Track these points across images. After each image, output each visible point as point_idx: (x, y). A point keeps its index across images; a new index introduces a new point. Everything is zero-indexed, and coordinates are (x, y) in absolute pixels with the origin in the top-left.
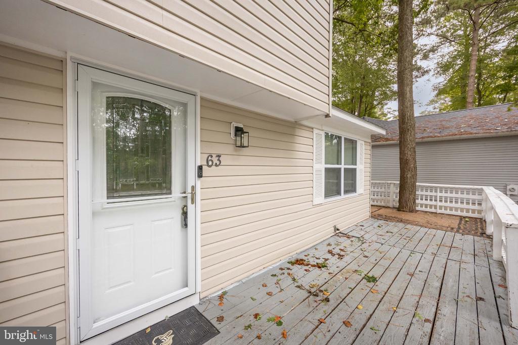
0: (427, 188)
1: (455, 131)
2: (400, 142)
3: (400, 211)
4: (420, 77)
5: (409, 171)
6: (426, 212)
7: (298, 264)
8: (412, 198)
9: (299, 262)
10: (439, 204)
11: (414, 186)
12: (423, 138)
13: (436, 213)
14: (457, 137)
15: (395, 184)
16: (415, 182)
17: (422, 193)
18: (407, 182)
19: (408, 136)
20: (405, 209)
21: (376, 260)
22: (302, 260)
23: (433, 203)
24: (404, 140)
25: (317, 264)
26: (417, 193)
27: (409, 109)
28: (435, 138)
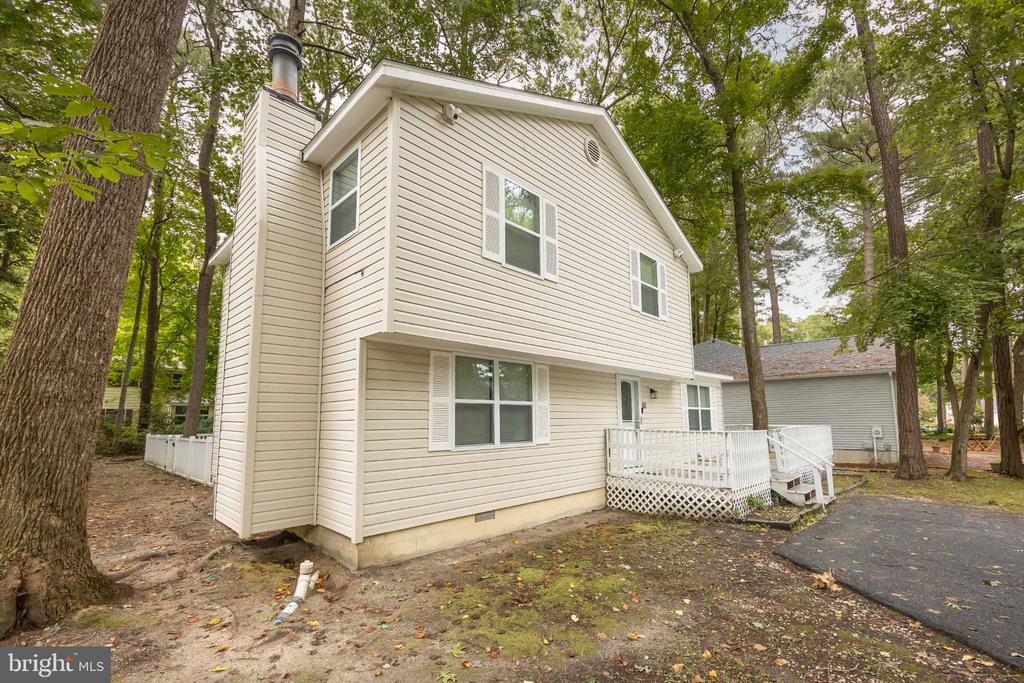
4: (803, 260)
12: (783, 375)
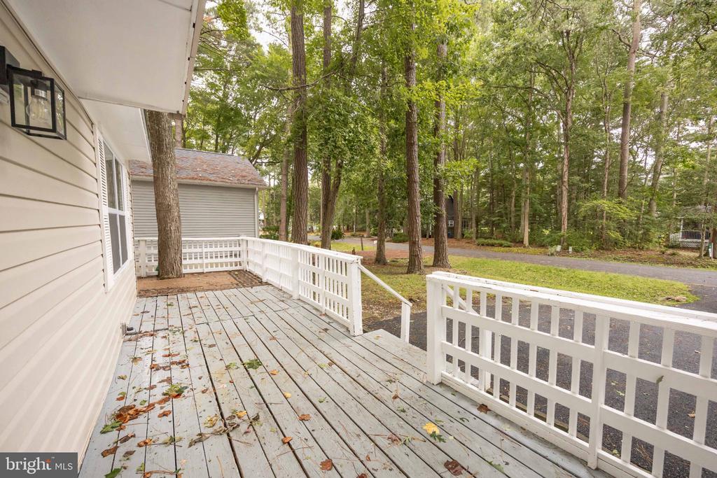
0: (195, 244)
1: (193, 174)
2: (156, 179)
3: (164, 279)
5: (173, 220)
6: (192, 274)
7: (131, 419)
8: (178, 259)
9: (123, 416)
10: (206, 261)
11: (179, 241)
13: (203, 273)
14: (197, 182)
15: (146, 241)
16: (180, 237)
17: (190, 250)
18: (171, 236)
19: (168, 172)
20: (170, 275)
21: (227, 343)
22: (123, 409)
23: (199, 261)
24: (163, 177)
25: (164, 394)
26: (184, 251)
27: (167, 133)
28: (185, 180)
